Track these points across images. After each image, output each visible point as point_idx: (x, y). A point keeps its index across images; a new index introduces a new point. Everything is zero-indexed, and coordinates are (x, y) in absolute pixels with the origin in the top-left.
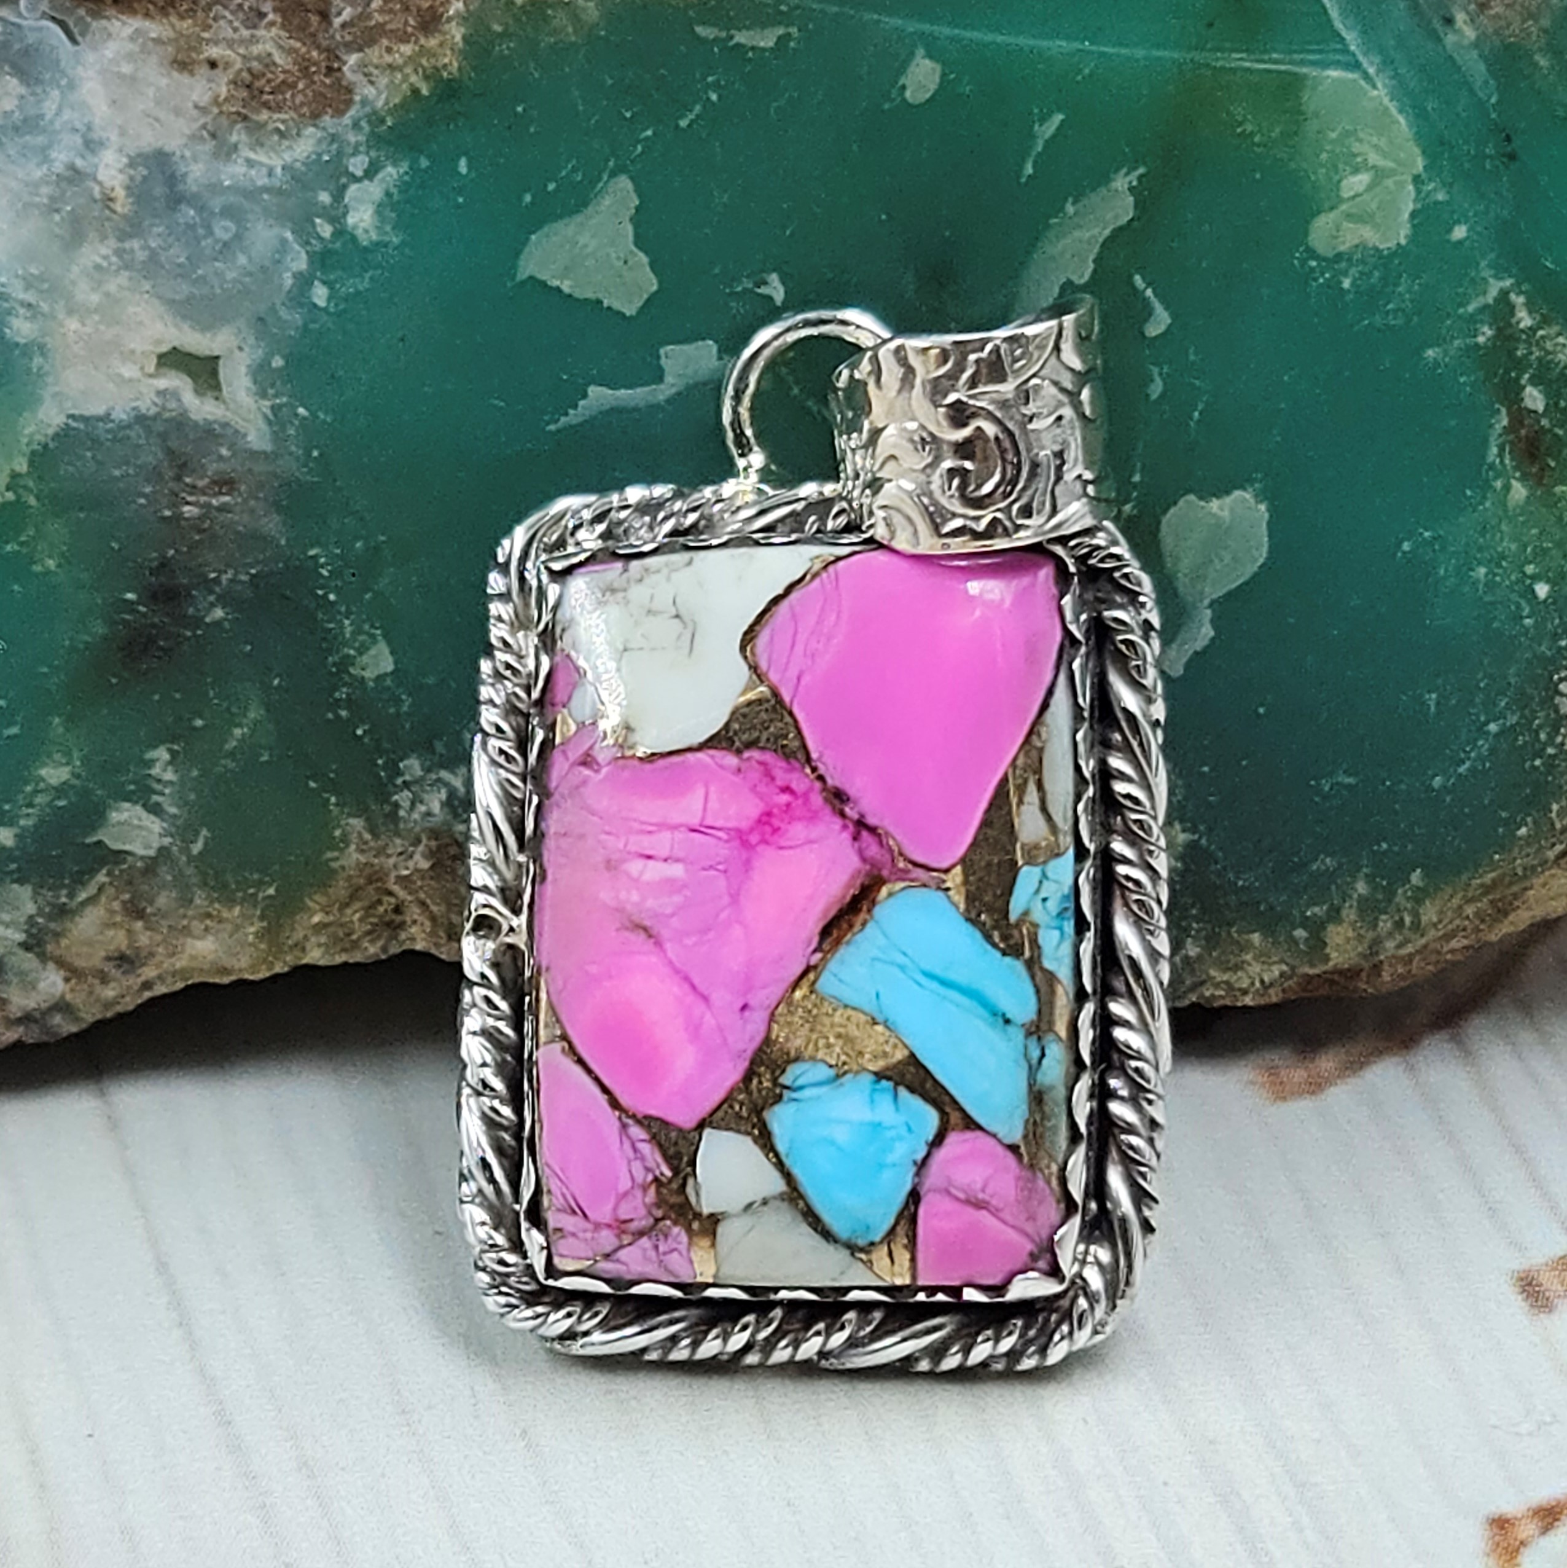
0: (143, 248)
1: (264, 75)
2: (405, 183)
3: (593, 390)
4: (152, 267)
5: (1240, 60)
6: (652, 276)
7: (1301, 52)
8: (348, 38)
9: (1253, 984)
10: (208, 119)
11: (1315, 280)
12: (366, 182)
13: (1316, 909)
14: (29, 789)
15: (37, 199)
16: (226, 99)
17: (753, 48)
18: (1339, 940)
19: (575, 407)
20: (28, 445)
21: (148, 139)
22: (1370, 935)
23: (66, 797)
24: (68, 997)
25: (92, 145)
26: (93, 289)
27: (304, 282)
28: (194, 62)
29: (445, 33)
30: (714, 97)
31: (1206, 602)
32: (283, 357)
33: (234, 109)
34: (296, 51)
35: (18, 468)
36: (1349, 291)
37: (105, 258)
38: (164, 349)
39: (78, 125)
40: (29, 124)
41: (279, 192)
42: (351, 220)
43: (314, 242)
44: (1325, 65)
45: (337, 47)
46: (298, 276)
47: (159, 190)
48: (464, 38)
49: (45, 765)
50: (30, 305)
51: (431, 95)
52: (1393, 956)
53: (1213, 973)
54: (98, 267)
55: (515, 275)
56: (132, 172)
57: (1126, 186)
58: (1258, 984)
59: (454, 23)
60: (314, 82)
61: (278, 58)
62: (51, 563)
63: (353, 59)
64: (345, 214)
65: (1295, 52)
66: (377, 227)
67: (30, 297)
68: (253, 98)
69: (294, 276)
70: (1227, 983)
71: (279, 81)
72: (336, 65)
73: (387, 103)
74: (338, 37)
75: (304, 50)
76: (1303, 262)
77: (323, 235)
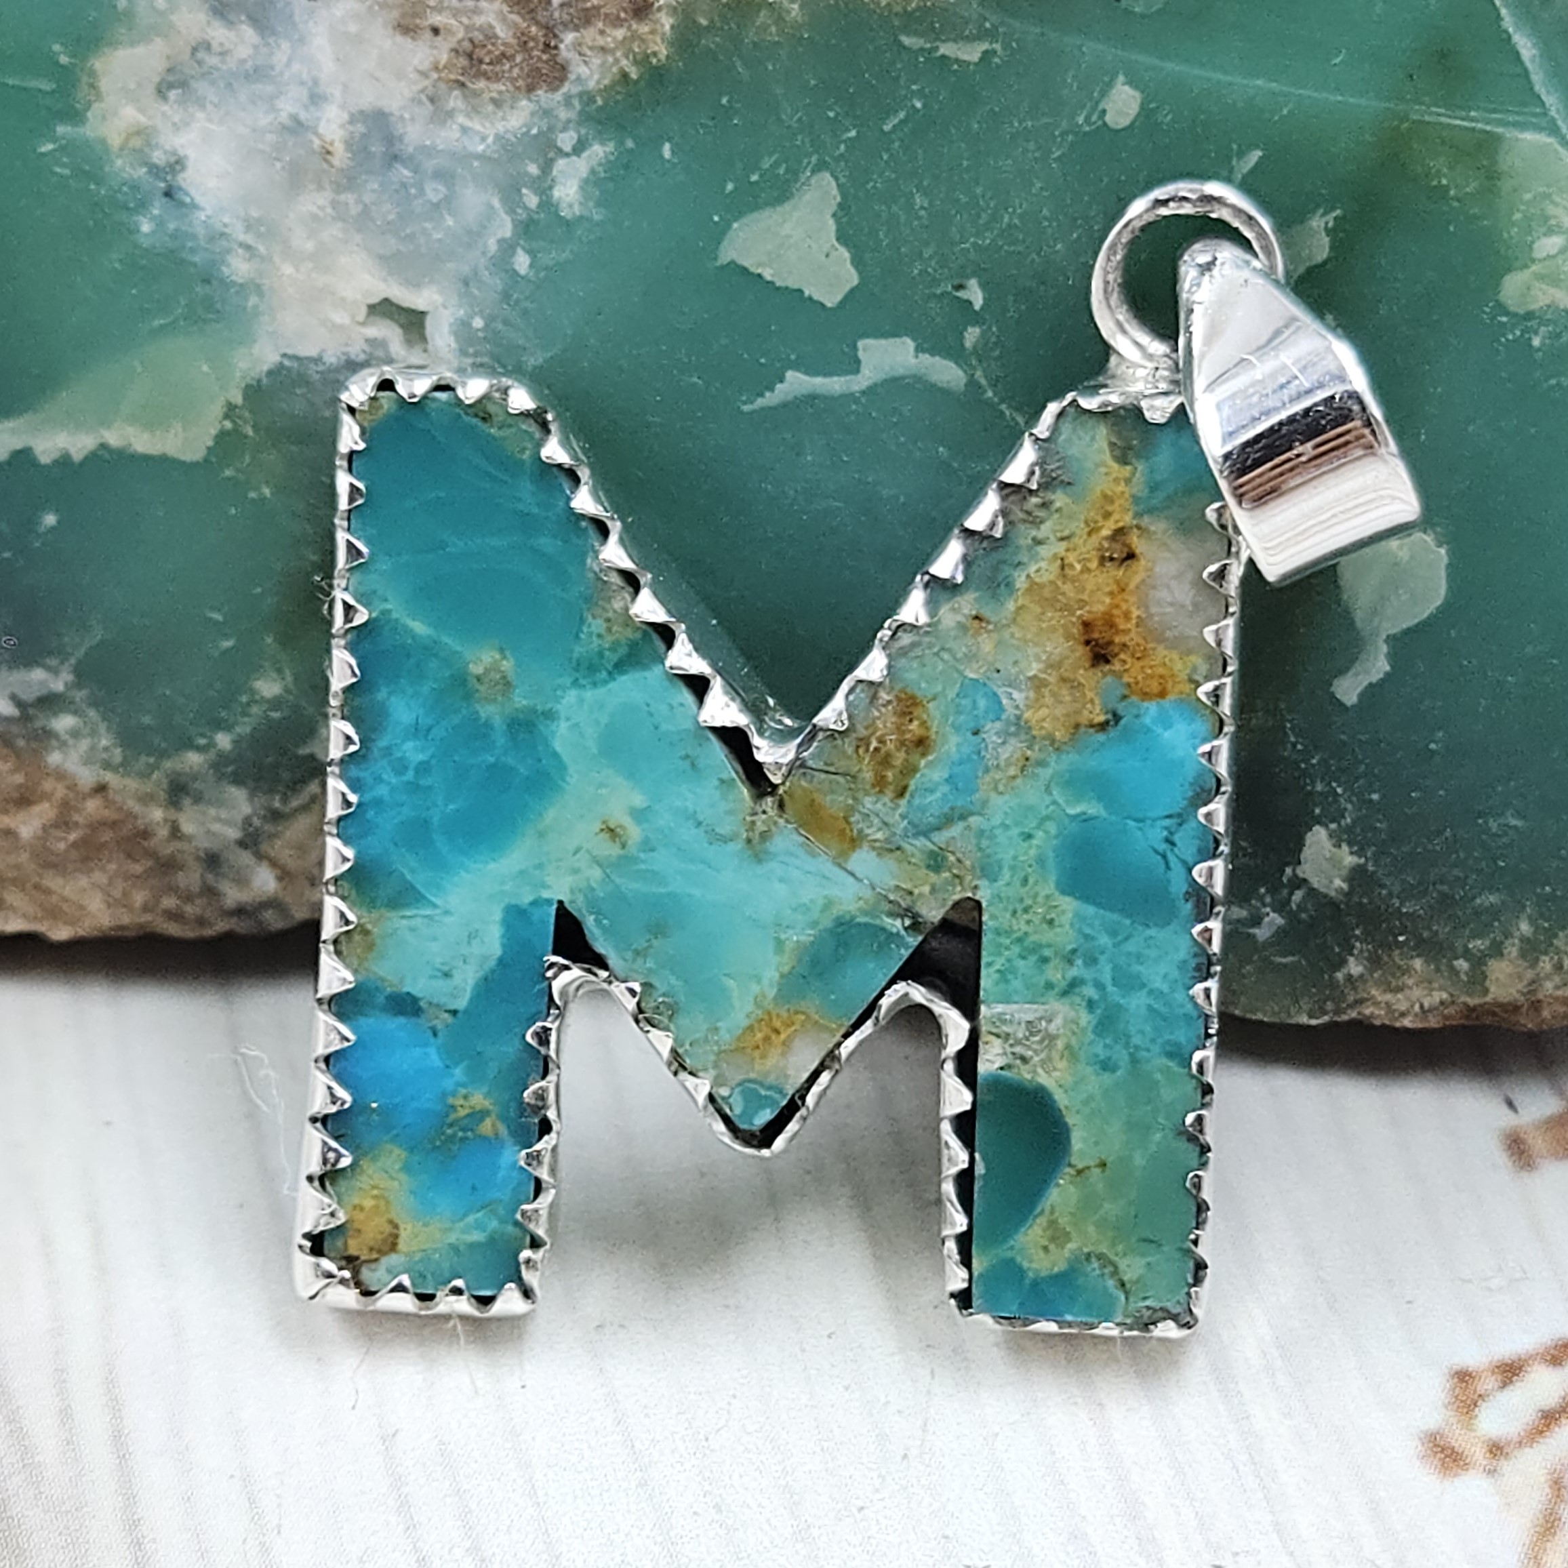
0: (359, 201)
1: (484, 46)
2: (610, 162)
3: (790, 374)
4: (363, 220)
5: (1440, 116)
6: (853, 271)
7: (1500, 112)
8: (566, 17)
9: (1412, 1006)
10: (426, 83)
11: (1504, 335)
12: (574, 158)
13: (1479, 942)
14: (244, 699)
15: (260, 146)
16: (445, 67)
17: (957, 61)
18: (1497, 975)
19: (772, 390)
20: (243, 378)
21: (368, 99)
22: (1530, 974)
23: (282, 710)
24: (281, 895)
25: (316, 98)
26: (308, 238)
27: (508, 248)
28: (417, 26)
29: (656, 22)
30: (919, 105)
31: (1384, 637)
32: (483, 317)
33: (452, 77)
34: (516, 24)
35: (233, 401)
36: (1539, 350)
37: (321, 208)
38: (375, 300)
39: (305, 76)
40: (258, 73)
41: (490, 159)
42: (556, 193)
43: (519, 211)
44: (1522, 126)
45: (554, 26)
46: (501, 241)
47: (377, 148)
48: (672, 27)
49: (258, 679)
50: (248, 247)
51: (640, 78)
52: (1551, 996)
53: (1374, 992)
54: (315, 217)
55: (716, 259)
56: (351, 128)
57: (1323, 225)
58: (1417, 1008)
59: (664, 11)
60: (532, 58)
61: (501, 31)
62: (267, 491)
63: (569, 37)
64: (551, 188)
65: (1495, 111)
66: (581, 203)
67: (249, 239)
68: (472, 66)
69: (500, 242)
70: (1387, 1003)
71: (497, 53)
72: (553, 44)
73: (598, 82)
74: (556, 15)
75: (525, 25)
76: (1493, 318)
77: (528, 204)
